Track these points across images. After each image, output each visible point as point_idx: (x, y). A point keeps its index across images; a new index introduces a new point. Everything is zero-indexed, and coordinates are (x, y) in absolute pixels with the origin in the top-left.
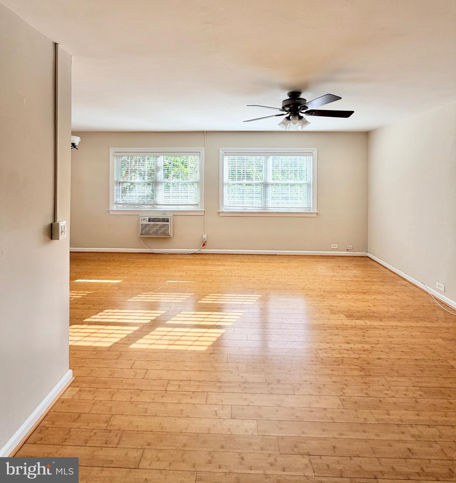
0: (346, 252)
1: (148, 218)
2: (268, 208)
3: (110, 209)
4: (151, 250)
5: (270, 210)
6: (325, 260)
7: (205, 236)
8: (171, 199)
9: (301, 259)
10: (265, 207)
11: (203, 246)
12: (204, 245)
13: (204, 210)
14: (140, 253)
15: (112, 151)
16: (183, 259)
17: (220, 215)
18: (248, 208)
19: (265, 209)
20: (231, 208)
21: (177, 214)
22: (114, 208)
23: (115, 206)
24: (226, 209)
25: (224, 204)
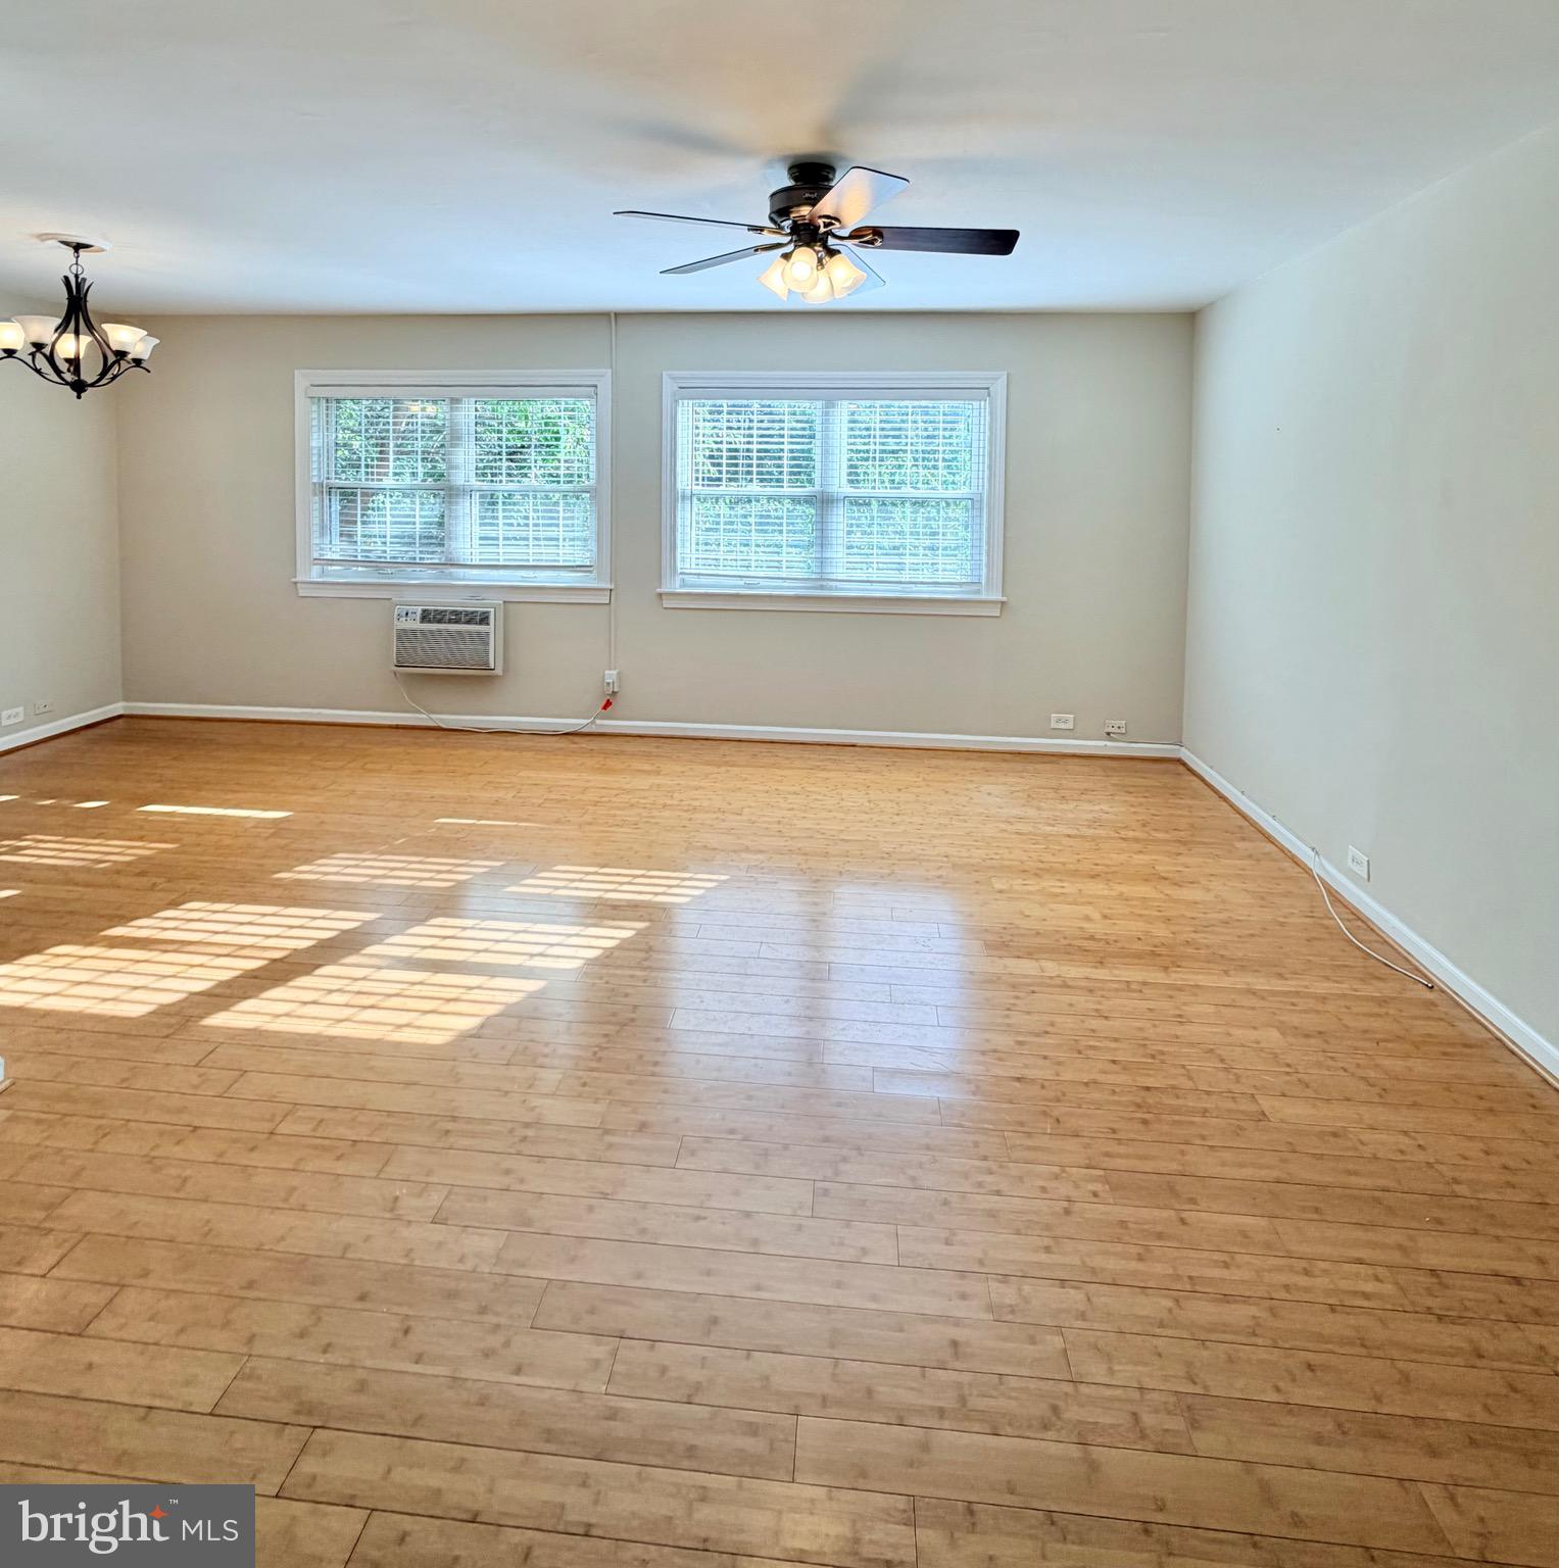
0: (1102, 743)
1: (419, 609)
2: (833, 584)
3: (299, 579)
4: (433, 716)
5: (837, 589)
6: (1019, 767)
7: (611, 675)
8: (501, 546)
9: (934, 762)
10: (822, 580)
11: (605, 708)
12: (608, 704)
13: (609, 586)
14: (397, 727)
15: (302, 380)
16: (528, 749)
17: (665, 606)
18: (763, 582)
19: (822, 588)
20: (703, 580)
21: (517, 600)
22: (315, 574)
23: (316, 569)
24: (684, 584)
25: (679, 565)
